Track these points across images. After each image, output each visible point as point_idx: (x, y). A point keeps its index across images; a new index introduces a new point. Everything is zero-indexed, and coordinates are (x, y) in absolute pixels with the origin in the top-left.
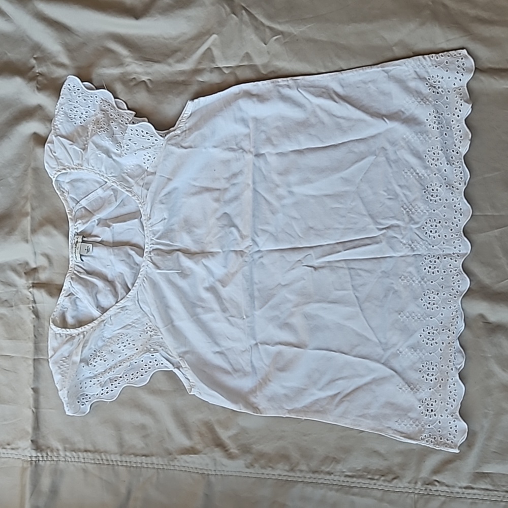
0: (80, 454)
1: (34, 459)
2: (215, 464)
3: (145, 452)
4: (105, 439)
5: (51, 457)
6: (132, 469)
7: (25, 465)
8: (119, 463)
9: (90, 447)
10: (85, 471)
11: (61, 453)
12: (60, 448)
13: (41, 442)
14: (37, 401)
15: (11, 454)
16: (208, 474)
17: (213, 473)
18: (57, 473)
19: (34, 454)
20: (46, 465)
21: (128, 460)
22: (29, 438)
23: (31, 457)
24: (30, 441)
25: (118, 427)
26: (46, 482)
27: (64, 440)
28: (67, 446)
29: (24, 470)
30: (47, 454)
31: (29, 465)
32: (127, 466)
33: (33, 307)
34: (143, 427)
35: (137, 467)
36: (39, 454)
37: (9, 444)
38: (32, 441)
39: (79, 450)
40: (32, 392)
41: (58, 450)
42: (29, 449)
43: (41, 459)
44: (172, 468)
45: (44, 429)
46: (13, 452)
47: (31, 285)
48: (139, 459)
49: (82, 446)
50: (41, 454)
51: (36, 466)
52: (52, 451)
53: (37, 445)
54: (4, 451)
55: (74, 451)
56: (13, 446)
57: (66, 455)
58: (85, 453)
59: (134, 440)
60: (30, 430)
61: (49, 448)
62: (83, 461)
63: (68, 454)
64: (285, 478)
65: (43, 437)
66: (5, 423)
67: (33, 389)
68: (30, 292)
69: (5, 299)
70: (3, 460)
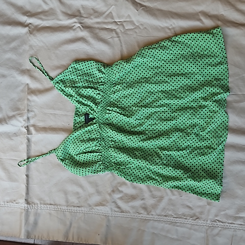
0: (48, 206)
1: (26, 208)
2: (112, 211)
3: (78, 205)
4: (60, 199)
5: (34, 207)
6: (72, 213)
7: (22, 211)
8: (66, 210)
9: (52, 203)
10: (50, 214)
11: (39, 205)
12: (38, 203)
13: (29, 200)
14: (28, 181)
16: (108, 216)
17: (111, 215)
18: (37, 215)
19: (26, 206)
20: (32, 211)
21: (70, 209)
22: (24, 198)
23: (25, 207)
25: (66, 193)
26: (32, 219)
27: (40, 199)
28: (42, 202)
29: (21, 213)
30: (32, 206)
31: (24, 211)
32: (70, 212)
33: (27, 137)
34: (78, 193)
35: (74, 212)
36: (29, 206)
37: (15, 201)
38: (25, 200)
39: (48, 204)
40: (26, 177)
41: (37, 204)
42: (24, 203)
43: (29, 208)
44: (91, 213)
45: (30, 194)
46: (17, 204)
47: (26, 126)
48: (75, 208)
49: (49, 202)
51: (27, 211)
52: (35, 204)
53: (27, 202)
54: (12, 204)
55: (45, 204)
56: (17, 202)
58: (50, 206)
59: (73, 199)
60: (24, 194)
61: (33, 203)
62: (49, 209)
63: (42, 206)
64: (144, 218)
65: (31, 198)
66: (13, 191)
67: (26, 175)
68: (26, 129)
69: (14, 132)
70: (12, 208)
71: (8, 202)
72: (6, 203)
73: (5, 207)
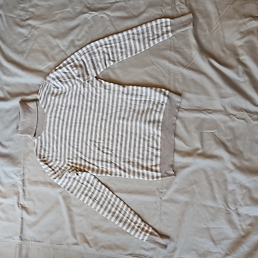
0: (37, 243)
1: (20, 243)
2: (85, 249)
3: (60, 243)
5: (26, 243)
6: (55, 249)
7: (17, 245)
8: (51, 247)
9: (40, 240)
10: (38, 249)
11: (30, 242)
13: (23, 237)
14: (22, 222)
15: (12, 241)
16: (82, 253)
17: (84, 252)
18: (28, 249)
19: (20, 242)
20: (24, 246)
21: (54, 246)
23: (19, 243)
24: (19, 237)
26: (24, 252)
28: (32, 239)
29: (16, 247)
30: (25, 242)
31: (18, 245)
32: (53, 248)
33: (22, 188)
35: (57, 249)
36: (22, 242)
37: (11, 237)
38: (20, 237)
40: (20, 219)
42: (19, 240)
43: (23, 243)
44: (69, 250)
47: (22, 180)
48: (58, 246)
49: (37, 240)
50: (23, 242)
51: (21, 246)
52: (27, 241)
53: (21, 238)
54: (10, 240)
55: (35, 241)
56: (13, 238)
57: (32, 243)
58: (38, 243)
60: (19, 233)
61: (26, 239)
62: (37, 245)
63: (32, 242)
64: (110, 256)
65: (24, 235)
66: (11, 229)
67: (21, 218)
68: (22, 182)
69: (13, 184)
70: (9, 243)
71: (6, 238)
72: (5, 239)
73: (4, 242)
